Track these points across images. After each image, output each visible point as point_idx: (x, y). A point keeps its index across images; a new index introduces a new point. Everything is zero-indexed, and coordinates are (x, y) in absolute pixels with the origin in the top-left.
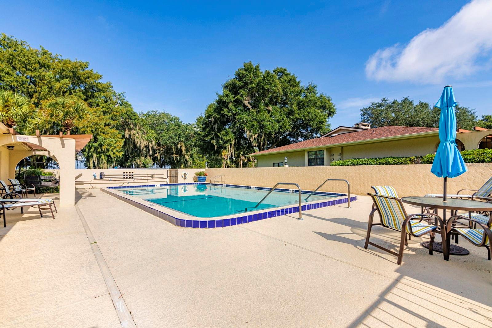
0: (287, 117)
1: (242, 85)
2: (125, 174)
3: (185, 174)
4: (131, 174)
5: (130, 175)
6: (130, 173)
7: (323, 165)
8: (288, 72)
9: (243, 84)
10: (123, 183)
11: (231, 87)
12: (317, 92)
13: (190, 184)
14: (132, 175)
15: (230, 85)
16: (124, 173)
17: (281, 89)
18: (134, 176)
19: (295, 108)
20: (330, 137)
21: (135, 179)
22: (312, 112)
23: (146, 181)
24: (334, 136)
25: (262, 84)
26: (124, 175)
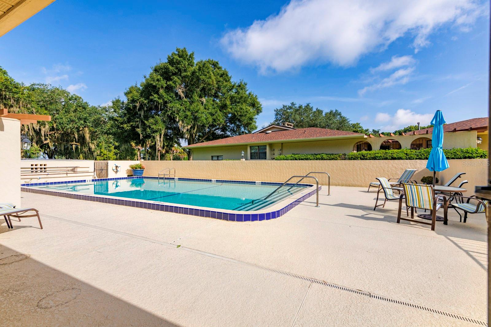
0: (220, 111)
1: (175, 72)
2: (34, 167)
3: (117, 167)
4: (43, 167)
5: (41, 169)
6: (41, 165)
7: (266, 159)
8: (220, 65)
9: (177, 71)
10: (31, 179)
11: (163, 72)
12: (247, 89)
13: (123, 178)
14: (45, 168)
15: (162, 69)
16: (32, 165)
17: (215, 82)
18: (47, 169)
19: (228, 102)
20: (265, 133)
21: (49, 173)
22: (244, 108)
23: (65, 175)
24: (269, 133)
25: (197, 74)
26: (32, 169)
